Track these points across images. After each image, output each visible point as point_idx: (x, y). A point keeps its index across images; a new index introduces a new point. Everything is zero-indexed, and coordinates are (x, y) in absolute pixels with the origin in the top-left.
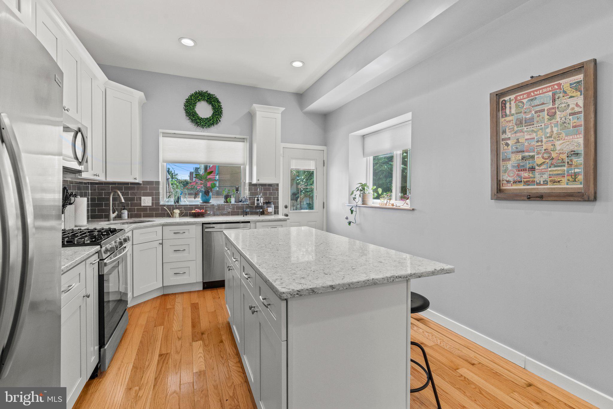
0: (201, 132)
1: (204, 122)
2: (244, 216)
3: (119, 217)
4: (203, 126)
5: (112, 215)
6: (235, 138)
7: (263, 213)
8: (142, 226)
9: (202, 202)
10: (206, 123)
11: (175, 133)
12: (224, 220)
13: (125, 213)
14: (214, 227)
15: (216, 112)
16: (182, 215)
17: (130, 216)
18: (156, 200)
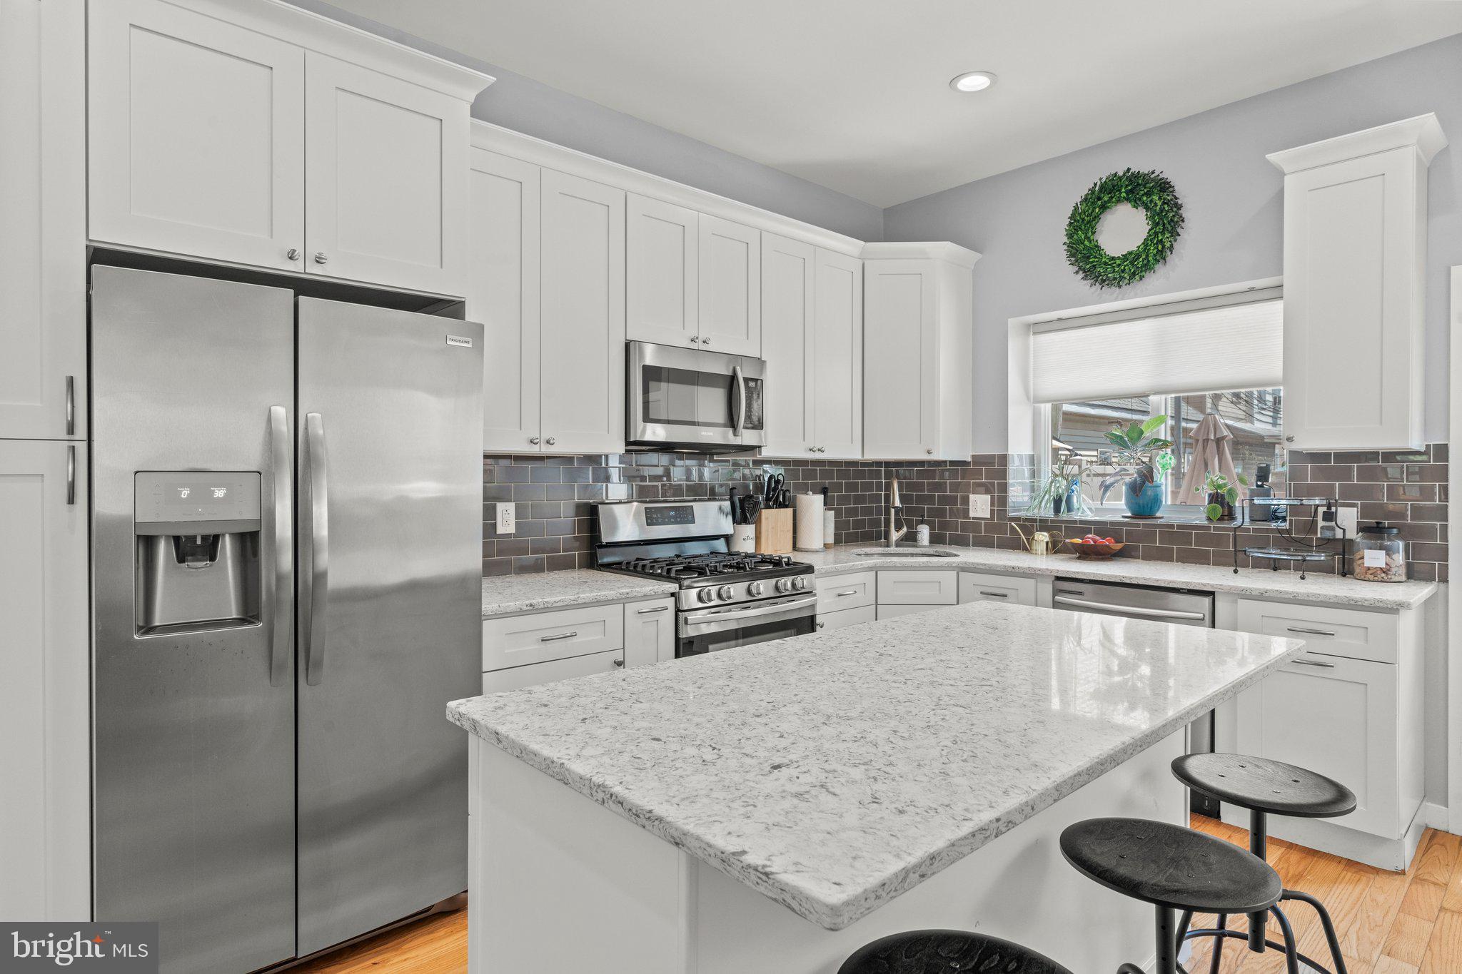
0: (1116, 299)
1: (1117, 269)
2: (1236, 572)
3: (911, 538)
4: (1117, 282)
5: (895, 536)
6: (1252, 290)
7: (1346, 571)
8: (899, 565)
9: (1130, 514)
10: (1123, 271)
11: (1060, 319)
12: (1116, 576)
13: (924, 532)
14: (1080, 593)
15: (1158, 224)
16: (1055, 548)
17: (935, 539)
18: (1000, 502)
